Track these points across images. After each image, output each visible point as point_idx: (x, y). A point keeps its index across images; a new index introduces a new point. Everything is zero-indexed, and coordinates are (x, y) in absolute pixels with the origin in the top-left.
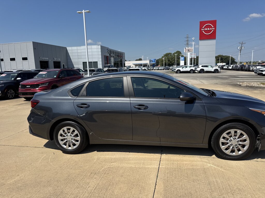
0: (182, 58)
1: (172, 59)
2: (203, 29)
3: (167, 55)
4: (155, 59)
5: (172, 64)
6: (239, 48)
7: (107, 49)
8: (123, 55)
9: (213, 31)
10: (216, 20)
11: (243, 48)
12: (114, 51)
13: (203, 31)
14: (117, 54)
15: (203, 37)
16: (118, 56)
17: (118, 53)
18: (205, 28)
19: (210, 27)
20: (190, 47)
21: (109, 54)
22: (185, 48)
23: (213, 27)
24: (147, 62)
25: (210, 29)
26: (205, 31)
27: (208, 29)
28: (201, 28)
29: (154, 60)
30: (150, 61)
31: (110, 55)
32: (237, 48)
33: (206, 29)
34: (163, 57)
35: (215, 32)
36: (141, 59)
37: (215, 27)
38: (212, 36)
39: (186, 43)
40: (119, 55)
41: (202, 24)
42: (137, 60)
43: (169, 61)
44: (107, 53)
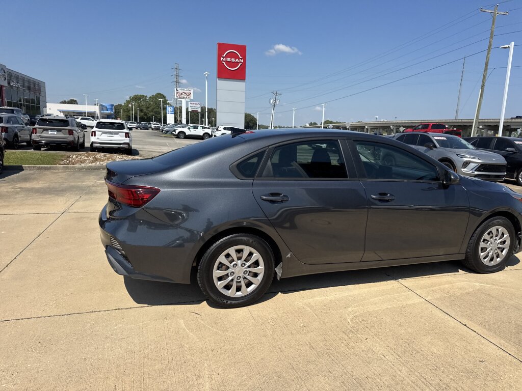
0: (170, 109)
1: (148, 108)
2: (223, 57)
3: (136, 98)
4: (112, 105)
5: (148, 118)
6: (272, 101)
7: (2, 69)
8: (42, 89)
9: (240, 64)
10: (245, 46)
11: (277, 102)
12: (20, 75)
13: (224, 63)
14: (26, 84)
15: (224, 73)
16: (29, 88)
17: (29, 81)
18: (227, 56)
19: (236, 57)
20: (186, 89)
21: (6, 80)
22: (177, 89)
23: (240, 57)
24: (96, 109)
25: (235, 60)
26: (227, 62)
27: (233, 60)
28: (220, 56)
29: (110, 107)
30: (102, 107)
31: (9, 83)
32: (270, 101)
33: (229, 60)
34: (128, 102)
35: (243, 67)
36: (76, 101)
37: (244, 58)
38: (239, 75)
39: (175, 80)
40: (32, 86)
41: (222, 48)
42: (64, 102)
43: (141, 111)
44: (3, 79)
